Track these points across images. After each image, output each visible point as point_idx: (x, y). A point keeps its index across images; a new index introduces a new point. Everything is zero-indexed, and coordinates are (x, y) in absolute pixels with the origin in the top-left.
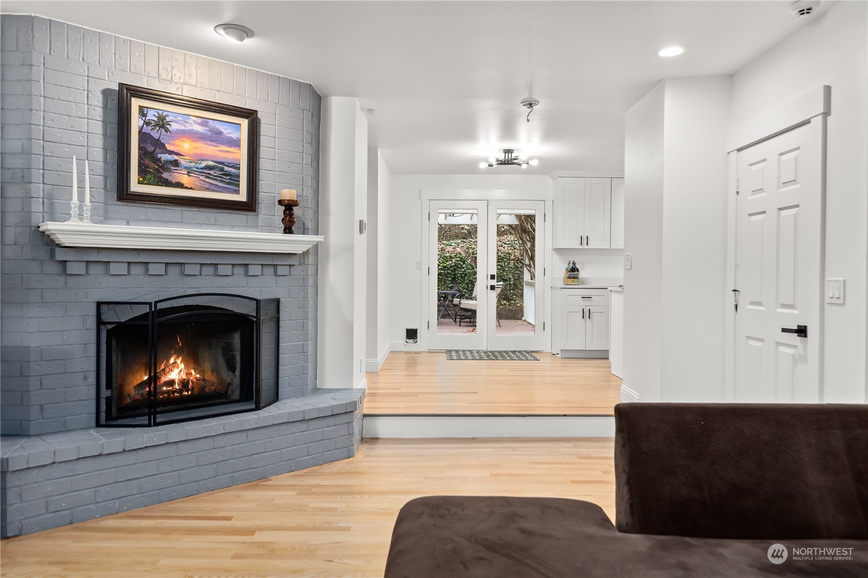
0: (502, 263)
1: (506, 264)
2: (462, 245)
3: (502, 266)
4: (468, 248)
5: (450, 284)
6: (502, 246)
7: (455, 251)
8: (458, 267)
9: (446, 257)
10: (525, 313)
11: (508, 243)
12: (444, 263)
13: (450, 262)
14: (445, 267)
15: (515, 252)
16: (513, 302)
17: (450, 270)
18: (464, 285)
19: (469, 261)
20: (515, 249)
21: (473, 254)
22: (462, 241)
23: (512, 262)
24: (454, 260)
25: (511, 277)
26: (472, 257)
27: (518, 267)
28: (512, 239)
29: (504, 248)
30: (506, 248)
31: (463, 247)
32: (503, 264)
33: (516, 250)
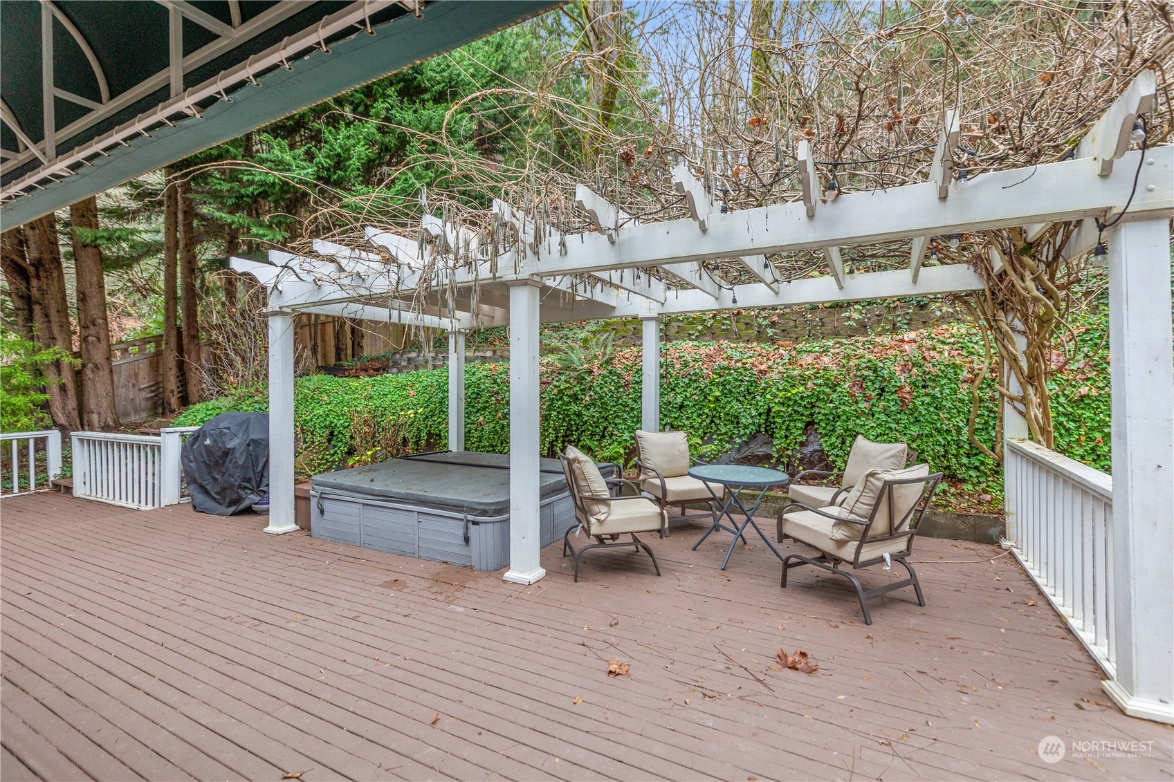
0: (934, 388)
1: (948, 391)
2: (836, 350)
3: (934, 397)
4: (848, 357)
5: (800, 435)
6: (934, 349)
7: (817, 363)
8: (819, 399)
9: (793, 378)
10: (1011, 529)
11: (952, 340)
12: (786, 390)
13: (802, 389)
14: (789, 399)
15: (972, 362)
16: (970, 487)
17: (800, 405)
18: (833, 439)
19: (846, 386)
20: (972, 353)
21: (858, 370)
22: (838, 343)
23: (965, 386)
24: (810, 384)
25: (961, 424)
26: (856, 376)
27: (981, 400)
28: (963, 331)
29: (941, 352)
30: (946, 354)
31: (838, 354)
32: (937, 391)
33: (975, 358)
